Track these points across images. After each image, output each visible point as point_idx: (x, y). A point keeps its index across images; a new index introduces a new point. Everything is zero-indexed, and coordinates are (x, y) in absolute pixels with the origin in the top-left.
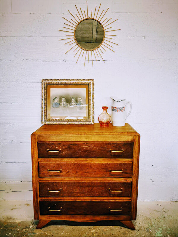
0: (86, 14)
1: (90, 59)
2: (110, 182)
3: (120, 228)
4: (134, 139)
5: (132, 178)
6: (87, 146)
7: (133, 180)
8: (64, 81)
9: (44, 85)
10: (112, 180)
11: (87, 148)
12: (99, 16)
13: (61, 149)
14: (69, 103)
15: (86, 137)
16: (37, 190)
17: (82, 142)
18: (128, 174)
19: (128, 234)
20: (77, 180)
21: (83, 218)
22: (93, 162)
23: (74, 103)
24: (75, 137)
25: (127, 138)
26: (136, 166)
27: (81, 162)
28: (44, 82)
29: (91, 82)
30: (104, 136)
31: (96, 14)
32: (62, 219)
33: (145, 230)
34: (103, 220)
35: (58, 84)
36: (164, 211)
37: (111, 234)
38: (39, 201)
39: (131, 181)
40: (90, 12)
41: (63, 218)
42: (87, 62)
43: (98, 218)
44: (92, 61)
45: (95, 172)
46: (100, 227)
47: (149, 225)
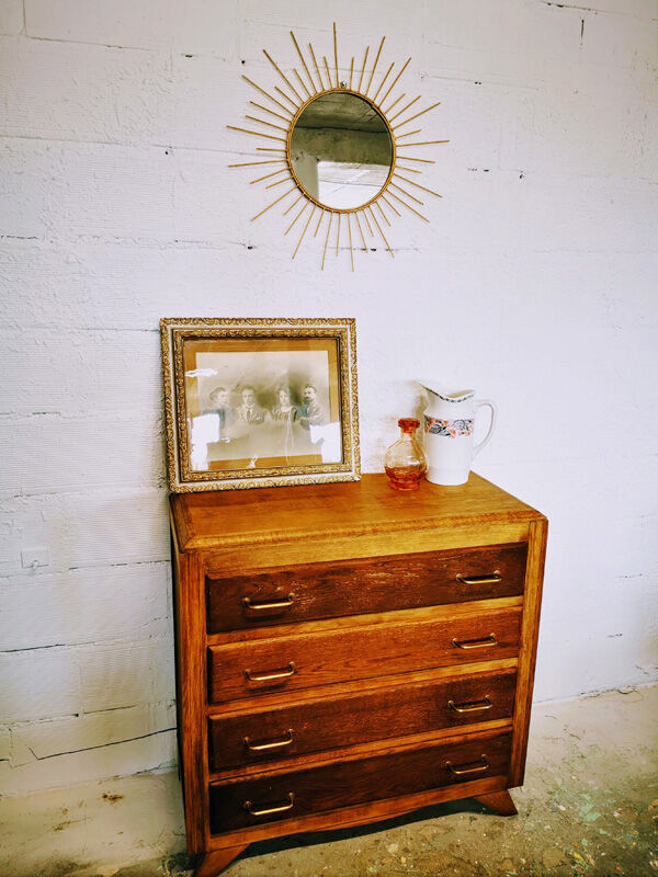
0: (332, 73)
1: (344, 242)
2: (454, 680)
3: (472, 819)
4: (529, 534)
5: (517, 656)
6: (385, 571)
7: (519, 663)
8: (248, 326)
9: (170, 340)
10: (457, 673)
11: (384, 579)
12: (376, 83)
13: (296, 592)
14: (270, 409)
15: (382, 540)
16: (201, 750)
17: (367, 562)
18: (508, 648)
19: (505, 835)
20: (345, 690)
21: (359, 814)
22: (400, 624)
23: (287, 405)
24: (342, 543)
25: (508, 533)
26: (532, 619)
27: (362, 629)
28: (169, 327)
29: (348, 326)
30: (439, 531)
31: (366, 76)
32: (291, 830)
33: (545, 810)
34: (425, 805)
35: (228, 337)
36: (572, 735)
37: (451, 845)
38: (207, 785)
39: (514, 667)
40: (344, 64)
41: (293, 827)
42: (330, 253)
43: (410, 803)
44: (351, 248)
45: (409, 655)
46: (410, 829)
47: (551, 789)
